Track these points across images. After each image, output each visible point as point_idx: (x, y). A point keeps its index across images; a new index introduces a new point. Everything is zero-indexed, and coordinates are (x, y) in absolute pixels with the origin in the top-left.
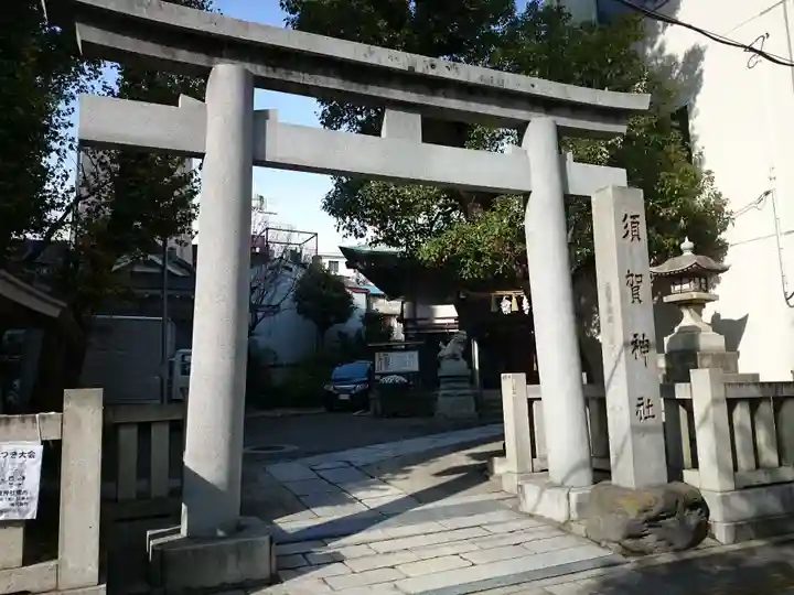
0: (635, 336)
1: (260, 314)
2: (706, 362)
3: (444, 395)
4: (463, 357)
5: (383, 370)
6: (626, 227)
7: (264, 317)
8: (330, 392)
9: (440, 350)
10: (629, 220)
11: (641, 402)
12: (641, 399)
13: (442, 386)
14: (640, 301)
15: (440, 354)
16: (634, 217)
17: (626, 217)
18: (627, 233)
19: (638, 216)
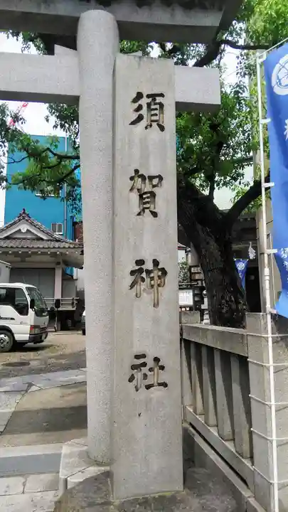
0: (140, 262)
6: (140, 108)
10: (143, 101)
11: (142, 361)
12: (140, 357)
16: (153, 96)
17: (139, 96)
18: (140, 118)
19: (162, 95)
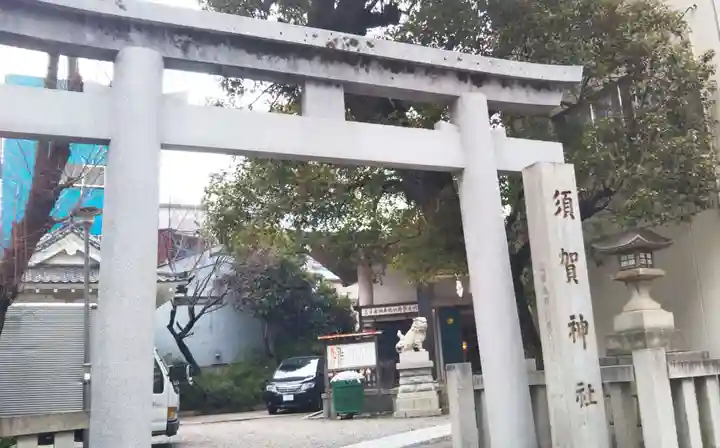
0: (572, 317)
1: (198, 309)
2: (656, 341)
3: (404, 391)
4: (423, 347)
5: (336, 367)
6: (558, 203)
7: (203, 312)
8: (274, 393)
9: (398, 339)
10: (560, 197)
11: (581, 387)
12: (581, 384)
13: (401, 381)
14: (576, 281)
15: (398, 345)
16: (565, 193)
17: (557, 193)
18: (559, 210)
19: (570, 192)
